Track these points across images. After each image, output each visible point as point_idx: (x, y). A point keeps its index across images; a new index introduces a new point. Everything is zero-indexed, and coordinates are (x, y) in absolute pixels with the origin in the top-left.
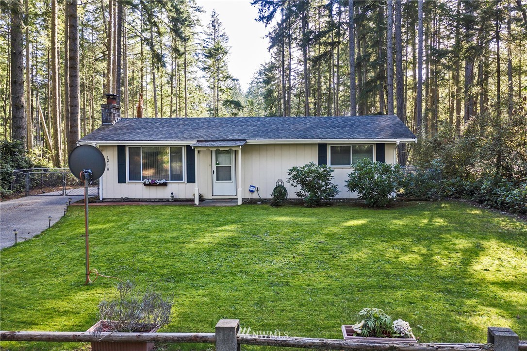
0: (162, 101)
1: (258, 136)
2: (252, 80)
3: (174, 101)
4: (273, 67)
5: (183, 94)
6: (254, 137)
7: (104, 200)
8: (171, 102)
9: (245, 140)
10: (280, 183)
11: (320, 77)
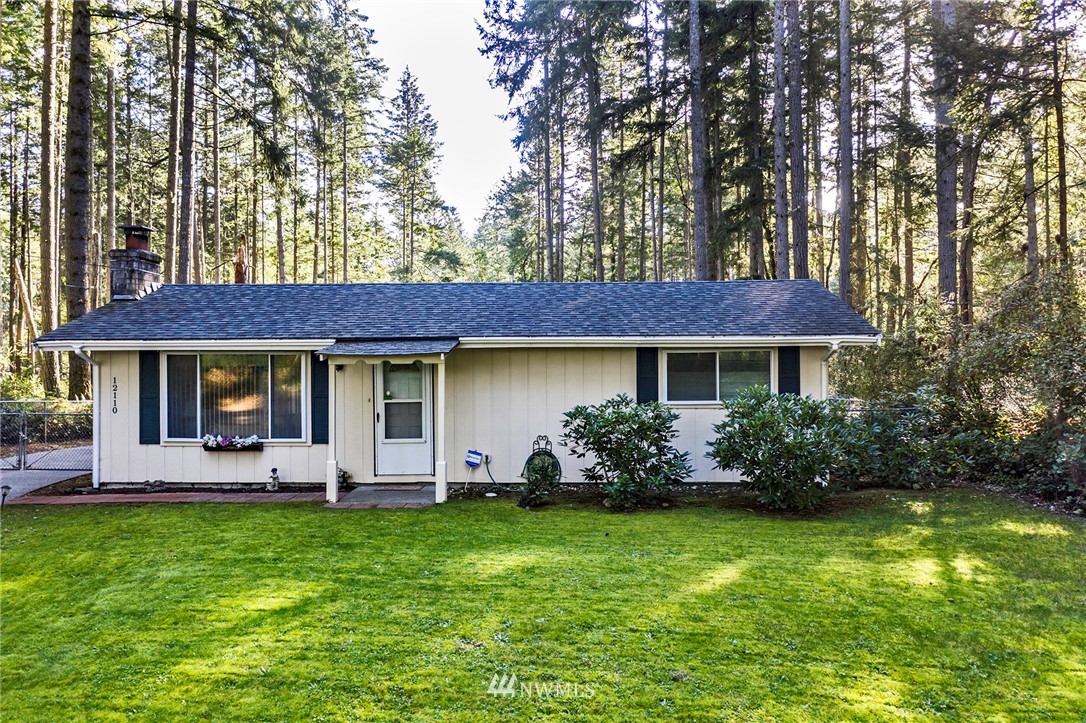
0: (295, 252)
1: (487, 327)
2: (485, 212)
3: (321, 253)
4: (526, 184)
5: (340, 238)
6: (477, 331)
7: (104, 488)
8: (316, 254)
9: (456, 338)
10: (542, 444)
11: (622, 203)
